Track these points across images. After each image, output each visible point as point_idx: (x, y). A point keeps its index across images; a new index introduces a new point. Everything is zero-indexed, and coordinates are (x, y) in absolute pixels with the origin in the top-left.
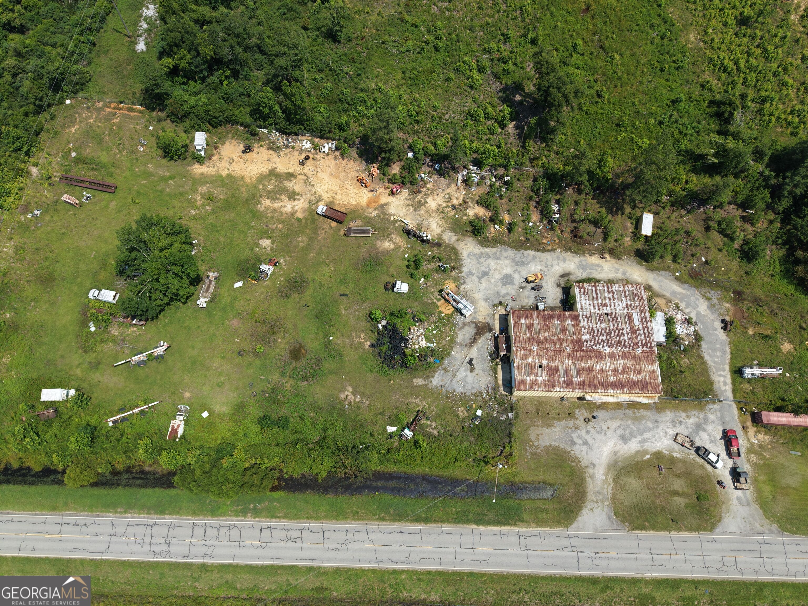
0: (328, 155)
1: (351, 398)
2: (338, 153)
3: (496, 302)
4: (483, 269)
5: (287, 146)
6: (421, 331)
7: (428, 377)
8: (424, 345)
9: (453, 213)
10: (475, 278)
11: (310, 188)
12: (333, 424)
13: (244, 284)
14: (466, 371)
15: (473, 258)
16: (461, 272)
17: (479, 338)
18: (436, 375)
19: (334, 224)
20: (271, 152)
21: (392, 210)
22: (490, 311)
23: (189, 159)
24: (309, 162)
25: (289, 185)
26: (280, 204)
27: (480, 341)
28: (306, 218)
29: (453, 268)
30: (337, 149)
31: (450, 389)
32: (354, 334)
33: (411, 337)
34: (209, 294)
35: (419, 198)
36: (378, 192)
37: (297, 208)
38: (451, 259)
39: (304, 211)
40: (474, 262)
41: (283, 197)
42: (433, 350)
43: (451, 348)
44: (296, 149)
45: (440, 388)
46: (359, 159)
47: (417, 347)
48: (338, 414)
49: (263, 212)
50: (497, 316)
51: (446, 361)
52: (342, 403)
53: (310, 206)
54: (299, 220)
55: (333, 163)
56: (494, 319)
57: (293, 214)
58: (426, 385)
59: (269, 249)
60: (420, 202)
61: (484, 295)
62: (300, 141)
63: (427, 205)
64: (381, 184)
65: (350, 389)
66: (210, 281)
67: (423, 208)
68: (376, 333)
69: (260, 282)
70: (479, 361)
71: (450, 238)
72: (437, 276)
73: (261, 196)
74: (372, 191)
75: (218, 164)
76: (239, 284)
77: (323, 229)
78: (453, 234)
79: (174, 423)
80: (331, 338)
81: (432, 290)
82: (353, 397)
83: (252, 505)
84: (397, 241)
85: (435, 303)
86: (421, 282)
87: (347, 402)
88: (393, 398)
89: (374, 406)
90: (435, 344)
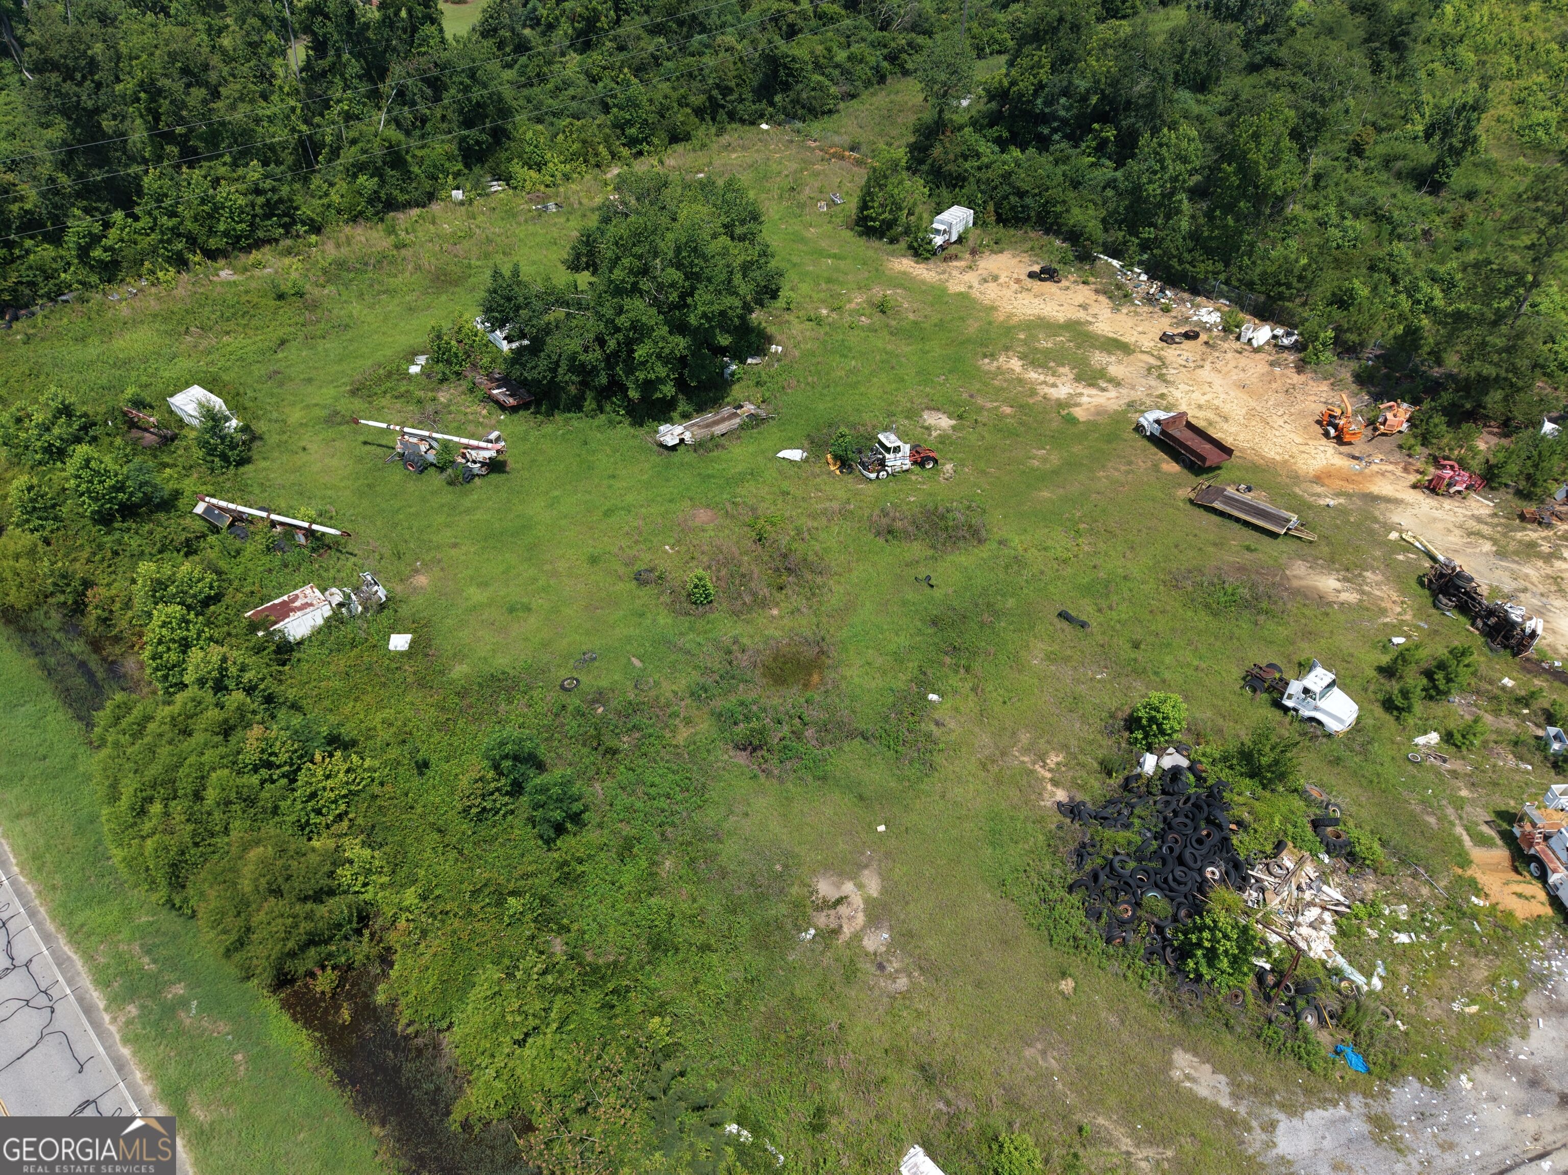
0: (1257, 350)
1: (853, 918)
2: (1291, 357)
5: (1150, 300)
6: (1333, 893)
7: (1263, 1094)
8: (1317, 953)
11: (1153, 383)
12: (705, 948)
13: (805, 461)
18: (1316, 1117)
19: (1171, 467)
20: (1102, 298)
21: (1403, 519)
23: (903, 244)
24: (1188, 344)
25: (1098, 358)
26: (1042, 378)
28: (1092, 426)
30: (1298, 347)
32: (1025, 738)
34: (702, 433)
35: (1531, 536)
36: (1374, 468)
37: (1085, 399)
39: (1100, 411)
41: (1065, 370)
42: (1354, 1003)
43: (1463, 1057)
44: (1173, 314)
46: (1354, 387)
47: (1277, 935)
48: (754, 928)
49: (988, 372)
51: (1409, 1093)
52: (803, 908)
53: (1125, 412)
54: (1071, 421)
55: (1263, 368)
57: (1061, 404)
58: (1231, 1120)
59: (934, 434)
60: (1532, 545)
62: (1199, 306)
63: (1558, 564)
64: (1398, 456)
65: (873, 886)
66: (735, 415)
67: (1539, 563)
68: (1116, 780)
69: (849, 479)
72: (1508, 760)
73: (1007, 349)
74: (1354, 458)
75: (954, 273)
76: (796, 455)
77: (1130, 463)
79: (310, 593)
80: (933, 697)
81: (1464, 793)
82: (861, 919)
83: (179, 989)
84: (1378, 593)
85: (1460, 841)
86: (1421, 740)
87: (821, 920)
88: (1029, 1053)
89: (919, 1014)
90: (1377, 983)
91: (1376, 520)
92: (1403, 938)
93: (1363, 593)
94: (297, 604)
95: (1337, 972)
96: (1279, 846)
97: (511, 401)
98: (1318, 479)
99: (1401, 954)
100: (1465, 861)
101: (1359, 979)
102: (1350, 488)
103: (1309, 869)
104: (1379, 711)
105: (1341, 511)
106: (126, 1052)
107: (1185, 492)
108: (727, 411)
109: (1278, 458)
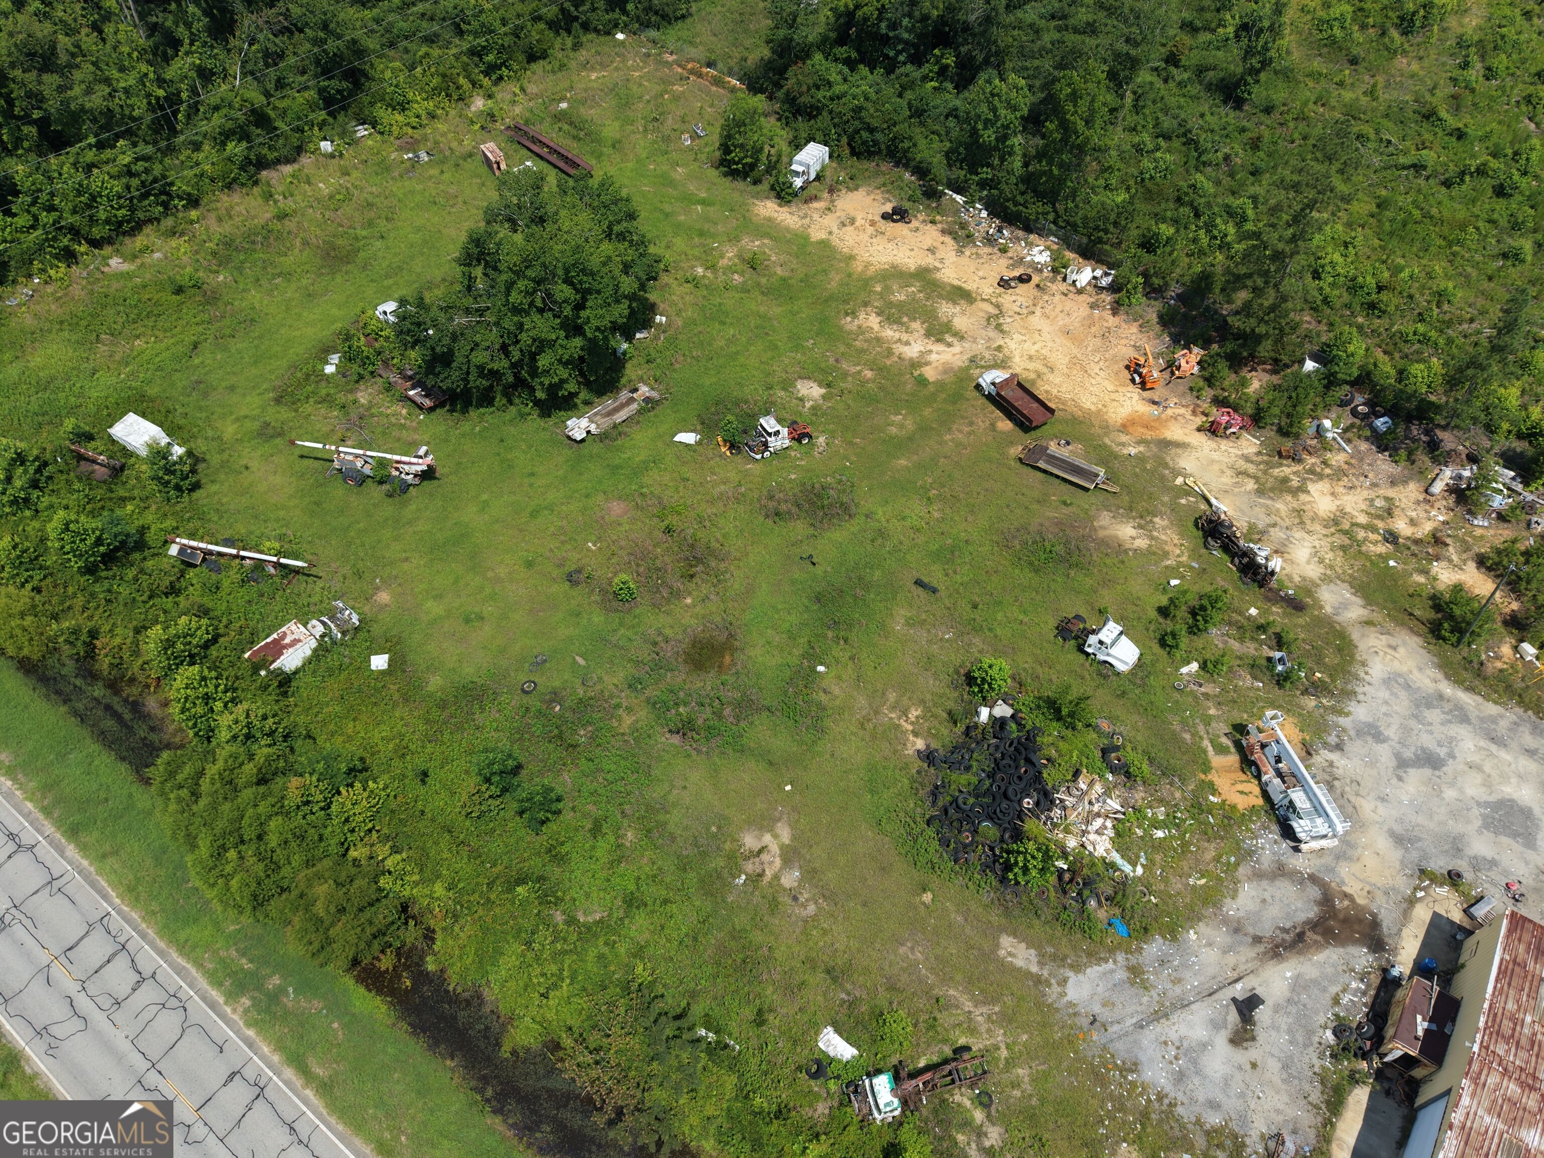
0: (1080, 292)
1: (772, 863)
2: (1108, 298)
3: (1440, 864)
4: (1428, 741)
5: (989, 241)
6: (1114, 804)
7: (1059, 960)
8: (1100, 851)
10: (1384, 753)
11: (992, 334)
12: (666, 902)
13: (699, 443)
14: (1216, 1025)
15: (1403, 694)
16: (1340, 713)
17: (1319, 947)
18: (1094, 971)
19: (1005, 425)
20: (948, 240)
21: (1187, 462)
22: (1404, 886)
23: (765, 186)
24: (1022, 288)
25: (946, 309)
26: (897, 335)
27: (1320, 957)
28: (941, 385)
29: (1316, 689)
30: (1114, 288)
31: (1120, 1050)
32: (892, 696)
33: (1070, 801)
34: (606, 423)
36: (1169, 412)
37: (933, 357)
38: (1319, 661)
39: (947, 369)
40: (1402, 705)
41: (916, 325)
42: (1123, 884)
43: (1193, 917)
44: (1010, 254)
45: (1085, 1022)
46: (1158, 328)
47: (1072, 843)
48: (702, 881)
49: (850, 333)
50: (1422, 914)
51: (1154, 948)
52: (735, 860)
53: (968, 368)
54: (922, 382)
55: (1084, 311)
56: (1406, 914)
57: (915, 364)
58: (1038, 980)
59: (808, 405)
60: (1285, 480)
61: (1399, 821)
62: (1030, 245)
63: (1303, 497)
64: (1189, 399)
65: (785, 834)
66: (632, 400)
68: (960, 728)
69: (738, 459)
70: (1284, 1021)
71: (1345, 606)
72: (1246, 681)
73: (866, 304)
74: (1154, 403)
75: (816, 216)
76: (689, 438)
77: (971, 424)
78: (1359, 601)
79: (293, 629)
80: (821, 668)
81: (1212, 712)
82: (778, 862)
83: (276, 980)
84: (1163, 537)
85: (1205, 752)
86: (1184, 670)
87: (749, 867)
88: (902, 950)
89: (825, 932)
90: (1139, 870)
91: (1166, 466)
92: (1160, 834)
93: (1152, 538)
94: (287, 641)
95: (1113, 866)
96: (1077, 774)
97: (428, 403)
98: (1124, 428)
99: (1159, 846)
100: (1207, 768)
101: (1127, 868)
102: (1149, 435)
103: (1098, 788)
104: (1156, 648)
105: (1140, 459)
106: (251, 1033)
107: (1016, 451)
108: (624, 395)
109: (1093, 408)
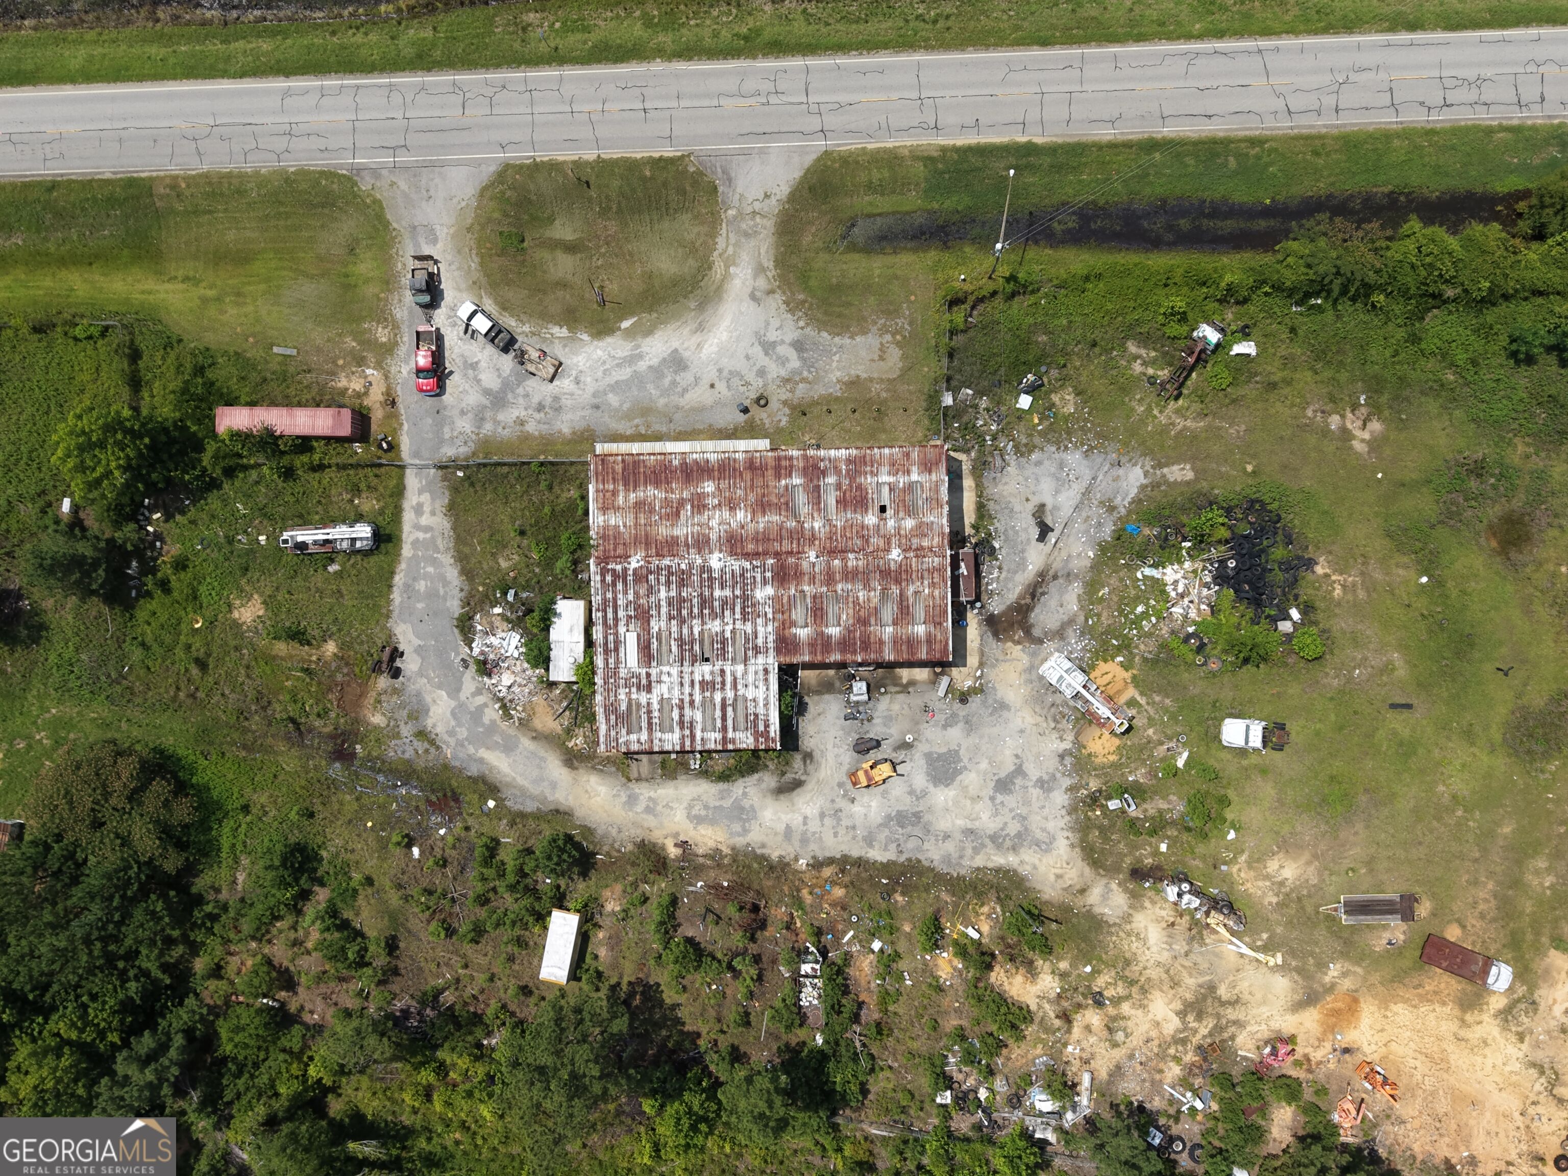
1: (1352, 423)
3: (975, 701)
4: (1011, 801)
6: (1177, 610)
7: (1155, 485)
8: (1169, 570)
9: (1100, 982)
10: (1034, 772)
11: (1541, 1055)
14: (1056, 508)
15: (1039, 835)
16: (1071, 789)
17: (1021, 597)
18: (1133, 492)
19: (1453, 933)
21: (1282, 985)
22: (992, 674)
27: (1019, 589)
28: (1539, 949)
29: (1094, 800)
31: (1098, 458)
33: (1205, 592)
35: (1204, 1029)
36: (1328, 1046)
38: (1101, 829)
39: (1548, 976)
40: (1035, 822)
42: (1144, 557)
43: (1096, 566)
45: (1124, 460)
47: (1187, 565)
48: (1385, 381)
50: (972, 660)
51: (1108, 532)
52: (1375, 410)
54: (1559, 943)
55: (1477, 1147)
56: (982, 654)
58: (1160, 465)
60: (1199, 1017)
61: (1007, 721)
64: (1320, 1074)
65: (1357, 446)
67: (1189, 996)
68: (1303, 598)
70: (1023, 536)
71: (1105, 897)
74: (1346, 1051)
77: (1482, 916)
78: (1097, 910)
80: (1424, 580)
82: (1349, 426)
84: (1260, 883)
86: (1185, 755)
87: (1364, 411)
88: (1243, 427)
89: (1293, 405)
90: (1139, 575)
91: (1299, 971)
92: (1140, 609)
95: (1155, 566)
96: (1212, 613)
98: (1355, 998)
99: (1137, 600)
100: (1134, 681)
101: (1148, 571)
102: (1330, 1002)
103: (1193, 614)
105: (1322, 966)
109: (1393, 1007)
